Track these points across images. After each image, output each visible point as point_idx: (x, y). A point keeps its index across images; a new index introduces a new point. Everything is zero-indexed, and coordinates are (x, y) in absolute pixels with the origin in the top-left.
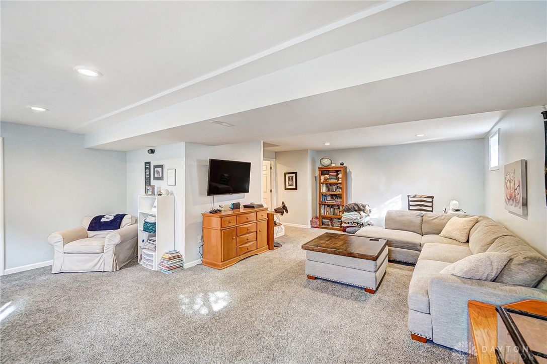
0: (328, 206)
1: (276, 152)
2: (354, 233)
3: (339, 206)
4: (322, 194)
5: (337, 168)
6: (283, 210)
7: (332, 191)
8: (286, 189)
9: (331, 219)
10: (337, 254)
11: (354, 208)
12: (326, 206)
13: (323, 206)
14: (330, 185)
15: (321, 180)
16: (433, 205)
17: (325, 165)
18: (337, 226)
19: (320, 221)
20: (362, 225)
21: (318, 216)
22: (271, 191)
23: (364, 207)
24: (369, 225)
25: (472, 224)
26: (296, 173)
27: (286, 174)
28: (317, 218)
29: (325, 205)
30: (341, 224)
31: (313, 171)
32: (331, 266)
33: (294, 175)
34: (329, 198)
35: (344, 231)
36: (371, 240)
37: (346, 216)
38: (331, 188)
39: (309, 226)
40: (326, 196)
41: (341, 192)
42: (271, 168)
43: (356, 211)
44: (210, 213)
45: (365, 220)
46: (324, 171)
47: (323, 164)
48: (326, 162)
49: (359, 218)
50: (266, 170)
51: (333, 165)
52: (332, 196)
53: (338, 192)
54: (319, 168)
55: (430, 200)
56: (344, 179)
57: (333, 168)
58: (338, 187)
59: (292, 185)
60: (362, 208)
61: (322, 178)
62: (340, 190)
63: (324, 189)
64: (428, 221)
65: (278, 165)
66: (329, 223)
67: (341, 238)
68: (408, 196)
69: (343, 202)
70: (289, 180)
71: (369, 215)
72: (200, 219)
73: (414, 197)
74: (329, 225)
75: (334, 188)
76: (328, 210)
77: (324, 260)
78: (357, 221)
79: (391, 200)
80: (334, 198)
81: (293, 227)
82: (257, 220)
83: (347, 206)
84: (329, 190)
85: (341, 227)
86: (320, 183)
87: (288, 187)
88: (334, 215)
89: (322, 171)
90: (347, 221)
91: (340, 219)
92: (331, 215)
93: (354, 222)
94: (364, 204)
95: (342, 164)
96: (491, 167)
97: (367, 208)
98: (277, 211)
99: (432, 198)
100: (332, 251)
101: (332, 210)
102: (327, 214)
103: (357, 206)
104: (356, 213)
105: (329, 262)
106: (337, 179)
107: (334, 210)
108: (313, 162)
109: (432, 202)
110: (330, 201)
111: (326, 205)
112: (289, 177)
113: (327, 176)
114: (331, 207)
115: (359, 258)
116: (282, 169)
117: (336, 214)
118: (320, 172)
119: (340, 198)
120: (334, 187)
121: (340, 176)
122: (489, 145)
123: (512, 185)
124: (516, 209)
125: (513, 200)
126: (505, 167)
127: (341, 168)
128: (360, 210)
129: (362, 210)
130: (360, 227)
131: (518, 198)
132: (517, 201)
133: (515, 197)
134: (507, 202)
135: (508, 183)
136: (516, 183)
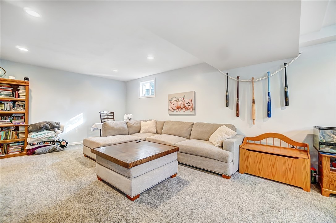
3: (17, 127)
5: (18, 82)
11: (46, 127)
16: (114, 117)
23: (58, 124)
30: (24, 147)
35: (32, 153)
36: (137, 142)
37: (33, 138)
38: (2, 105)
43: (49, 129)
45: (60, 137)
49: (52, 136)
51: (12, 78)
56: (28, 96)
58: (15, 105)
60: (56, 125)
69: (26, 121)
71: (63, 132)
78: (50, 139)
79: (74, 118)
85: (23, 150)
90: (35, 143)
91: (24, 142)
93: (45, 141)
94: (57, 121)
95: (26, 79)
96: (140, 96)
99: (113, 113)
103: (50, 124)
104: (49, 131)
106: (15, 95)
109: (113, 116)
119: (22, 117)
122: (138, 85)
123: (180, 102)
124: (187, 112)
125: (182, 109)
126: (169, 96)
127: (25, 83)
128: (53, 128)
129: (56, 127)
130: (54, 145)
131: (189, 107)
132: (186, 109)
133: (185, 107)
134: (172, 110)
135: (175, 102)
136: (187, 101)
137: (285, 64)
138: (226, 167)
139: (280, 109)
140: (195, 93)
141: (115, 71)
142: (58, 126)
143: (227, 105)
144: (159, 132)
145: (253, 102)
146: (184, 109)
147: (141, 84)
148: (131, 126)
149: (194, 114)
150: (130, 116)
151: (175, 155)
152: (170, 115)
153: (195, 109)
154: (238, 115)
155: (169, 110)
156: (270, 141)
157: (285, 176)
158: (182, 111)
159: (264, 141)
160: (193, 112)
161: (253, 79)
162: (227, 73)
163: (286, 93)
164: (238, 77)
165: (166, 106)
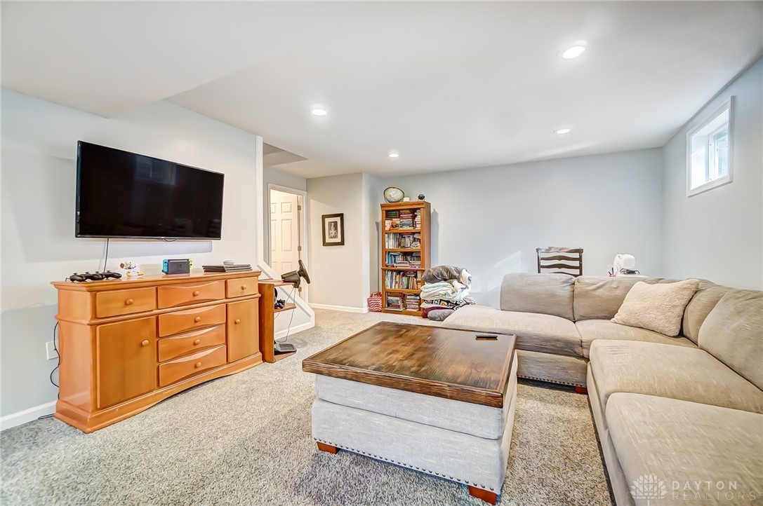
0: (399, 272)
1: (308, 180)
2: (441, 320)
3: (416, 272)
4: (388, 253)
5: (414, 204)
6: (297, 277)
7: (404, 247)
8: (325, 244)
9: (403, 296)
10: (391, 386)
11: (443, 275)
12: (395, 273)
13: (390, 273)
14: (402, 235)
15: (385, 226)
17: (393, 200)
18: (412, 307)
19: (385, 300)
20: (456, 304)
21: (381, 291)
22: (300, 248)
23: (459, 272)
24: (468, 304)
25: (687, 294)
26: (341, 216)
27: (324, 217)
28: (379, 294)
29: (392, 271)
30: (420, 304)
31: (373, 213)
32: (376, 419)
33: (338, 219)
34: (400, 259)
35: (425, 316)
36: (478, 338)
37: (428, 290)
38: (403, 240)
39: (365, 309)
40: (394, 256)
41: (419, 248)
42: (299, 208)
43: (445, 280)
44: (72, 280)
45: (460, 296)
46: (391, 212)
47: (389, 198)
48: (394, 195)
49: (450, 292)
50: (290, 212)
51: (406, 200)
52: (406, 254)
53: (416, 247)
54: (382, 206)
55: (577, 255)
56: (425, 224)
57: (406, 204)
58: (414, 240)
59: (336, 237)
60: (455, 274)
61: (388, 223)
62: (419, 244)
63: (391, 244)
64: (587, 292)
65: (312, 202)
66: (400, 303)
67: (413, 333)
68: (537, 250)
69: (422, 265)
70: (330, 229)
71: (467, 287)
72: (52, 299)
73: (548, 250)
74: (399, 307)
75: (408, 241)
76: (397, 280)
77: (359, 401)
78: (447, 298)
80: (409, 258)
81: (337, 312)
82: (226, 298)
83: (429, 271)
84: (399, 245)
85: (420, 308)
86: (385, 232)
87: (328, 240)
88: (408, 288)
89: (386, 211)
90: (429, 299)
91: (418, 295)
92: (402, 289)
93: (441, 300)
94: (460, 267)
95: (421, 198)
96: (693, 187)
97: (465, 274)
98: (286, 279)
99: (580, 251)
100: (378, 378)
101: (405, 279)
102: (395, 287)
103: (448, 271)
104: (446, 283)
105: (371, 407)
106: (414, 225)
107: (408, 280)
108: (373, 196)
109: (580, 259)
110: (401, 264)
111: (395, 271)
112: (330, 223)
113: (397, 221)
114: (403, 275)
115: (451, 398)
116: (318, 209)
117: (411, 286)
118: (384, 212)
119: (419, 258)
120: (407, 239)
121: (418, 219)
122: (686, 147)
127: (419, 204)
128: (451, 279)
129: (455, 278)
130: (452, 309)
141: (562, 132)
142: (458, 275)
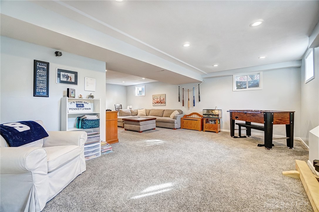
68: (115, 105)
99: (121, 105)
109: (121, 107)
122: (135, 89)
123: (158, 99)
124: (161, 105)
125: (159, 103)
126: (153, 96)
131: (163, 102)
132: (162, 103)
133: (161, 102)
134: (155, 104)
135: (156, 99)
136: (162, 99)
137: (199, 85)
138: (174, 125)
139: (198, 103)
140: (165, 95)
143: (179, 101)
144: (147, 115)
145: (189, 100)
146: (160, 103)
147: (136, 88)
148: (133, 112)
149: (165, 106)
150: (131, 107)
151: (154, 121)
152: (154, 106)
153: (165, 103)
154: (183, 106)
155: (153, 103)
156: (194, 116)
157: (194, 127)
158: (159, 104)
159: (192, 116)
160: (165, 105)
161: (188, 89)
162: (179, 87)
163: (199, 96)
164: (183, 89)
165: (151, 101)
